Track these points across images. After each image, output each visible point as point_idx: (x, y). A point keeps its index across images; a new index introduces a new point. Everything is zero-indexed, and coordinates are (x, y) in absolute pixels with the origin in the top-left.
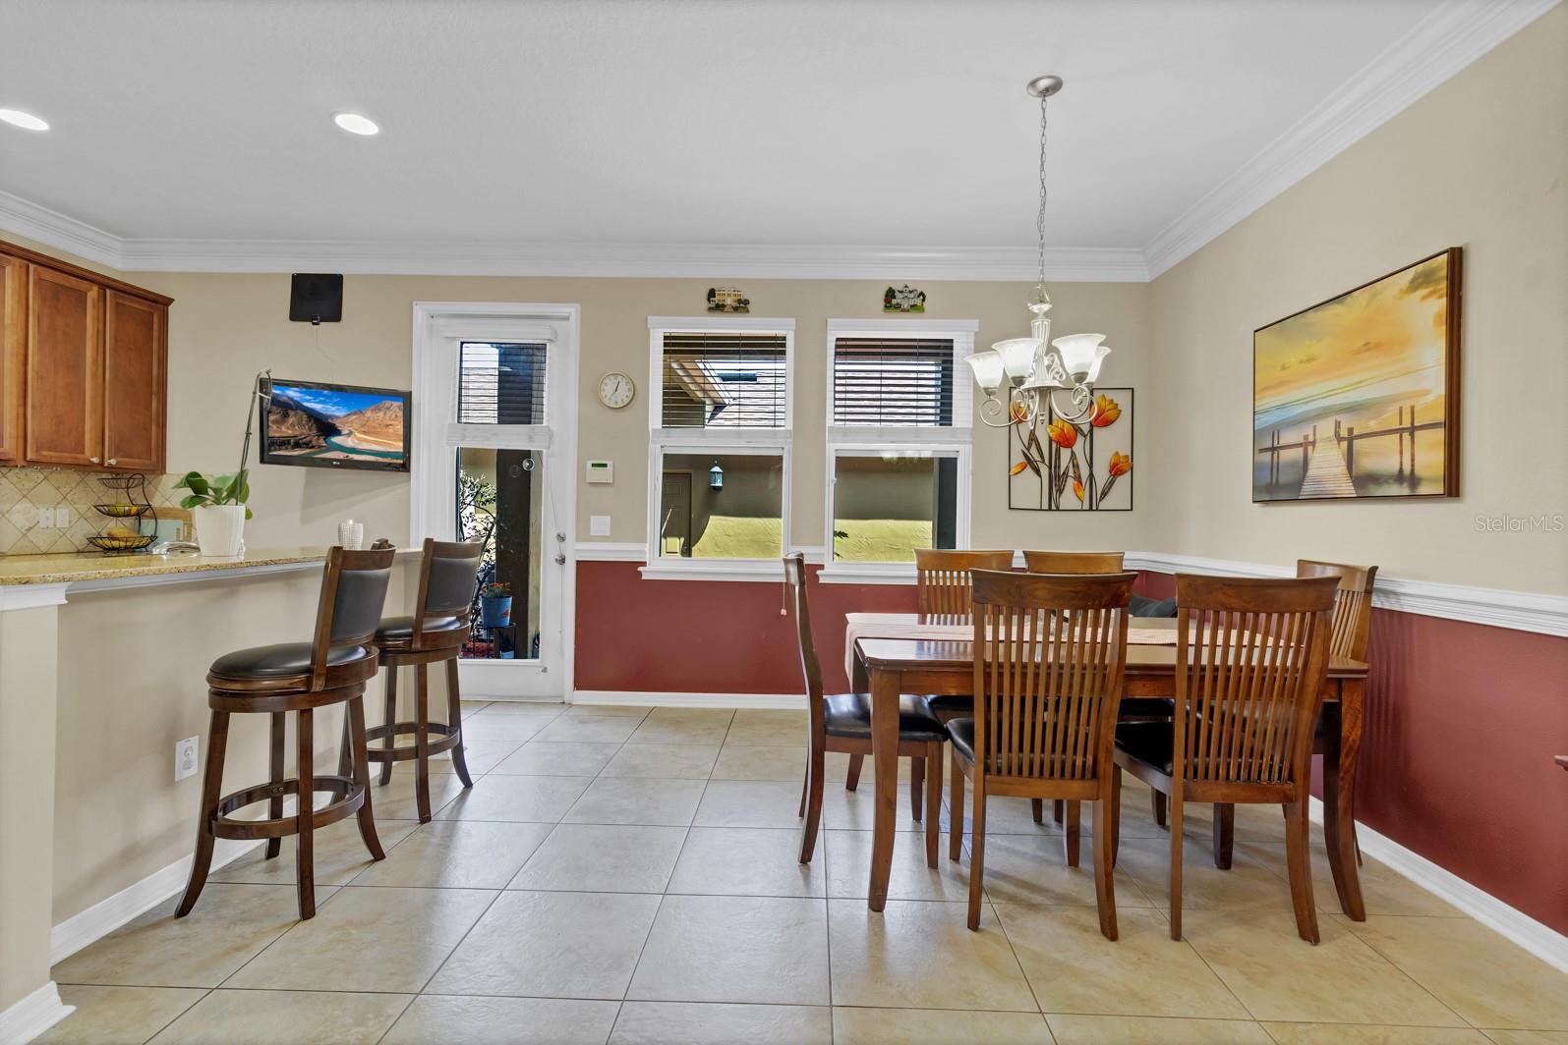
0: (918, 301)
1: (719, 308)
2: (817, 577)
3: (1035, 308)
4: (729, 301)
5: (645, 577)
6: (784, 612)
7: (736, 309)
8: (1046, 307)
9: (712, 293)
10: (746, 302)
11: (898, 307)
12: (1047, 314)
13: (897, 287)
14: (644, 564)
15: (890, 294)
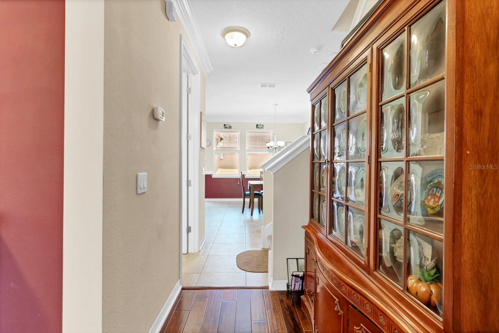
0: (262, 127)
1: (226, 128)
2: (244, 177)
3: (275, 136)
4: (228, 127)
5: (213, 177)
6: (238, 183)
7: (229, 128)
8: (276, 136)
9: (225, 125)
10: (231, 127)
11: (259, 128)
12: (276, 137)
13: (258, 124)
14: (213, 175)
15: (257, 125)
